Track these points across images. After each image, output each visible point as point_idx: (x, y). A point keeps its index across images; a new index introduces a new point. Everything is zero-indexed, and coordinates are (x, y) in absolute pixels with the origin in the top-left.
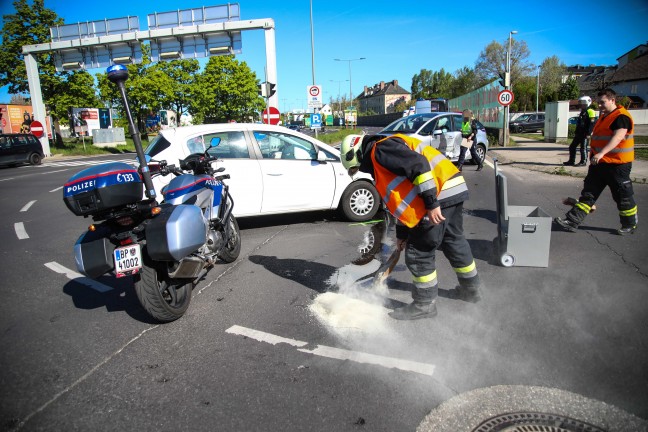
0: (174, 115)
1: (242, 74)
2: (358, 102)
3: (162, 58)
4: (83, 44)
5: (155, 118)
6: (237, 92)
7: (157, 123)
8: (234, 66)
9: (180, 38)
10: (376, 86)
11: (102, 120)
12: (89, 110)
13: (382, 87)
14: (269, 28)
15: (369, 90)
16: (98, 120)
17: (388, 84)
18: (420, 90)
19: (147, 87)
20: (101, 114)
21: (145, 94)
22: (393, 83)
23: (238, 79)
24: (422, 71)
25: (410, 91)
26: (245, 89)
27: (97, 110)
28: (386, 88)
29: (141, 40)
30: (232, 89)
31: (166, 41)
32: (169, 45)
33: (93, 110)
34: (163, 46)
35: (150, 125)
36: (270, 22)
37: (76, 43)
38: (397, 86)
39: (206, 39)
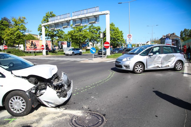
0: (92, 44)
1: (116, 31)
2: (160, 40)
3: (76, 26)
4: (55, 22)
5: (85, 45)
6: (114, 37)
7: (86, 46)
8: (114, 28)
9: (81, 19)
10: (167, 35)
11: (68, 45)
12: (64, 42)
13: (169, 35)
14: (107, 14)
15: (164, 36)
16: (67, 45)
17: (172, 34)
18: (184, 36)
19: (81, 35)
20: (68, 43)
21: (80, 37)
22: (173, 34)
23: (115, 33)
24: (185, 29)
25: (180, 37)
26: (117, 36)
27: (67, 42)
28: (170, 36)
29: (70, 20)
30: (113, 36)
31: (77, 20)
32: (78, 21)
33: (65, 42)
34: (76, 22)
35: (83, 47)
36: (108, 12)
37: (53, 22)
38: (175, 35)
39: (88, 19)
